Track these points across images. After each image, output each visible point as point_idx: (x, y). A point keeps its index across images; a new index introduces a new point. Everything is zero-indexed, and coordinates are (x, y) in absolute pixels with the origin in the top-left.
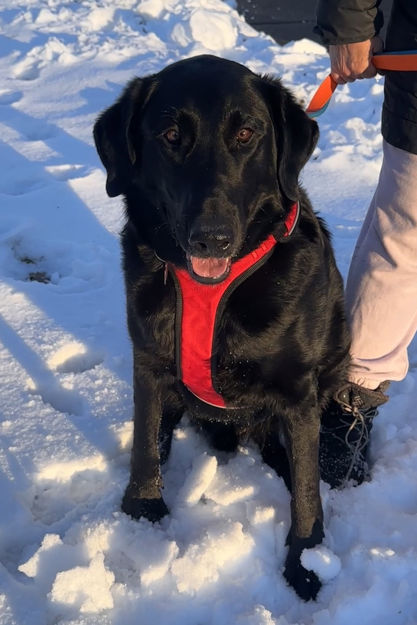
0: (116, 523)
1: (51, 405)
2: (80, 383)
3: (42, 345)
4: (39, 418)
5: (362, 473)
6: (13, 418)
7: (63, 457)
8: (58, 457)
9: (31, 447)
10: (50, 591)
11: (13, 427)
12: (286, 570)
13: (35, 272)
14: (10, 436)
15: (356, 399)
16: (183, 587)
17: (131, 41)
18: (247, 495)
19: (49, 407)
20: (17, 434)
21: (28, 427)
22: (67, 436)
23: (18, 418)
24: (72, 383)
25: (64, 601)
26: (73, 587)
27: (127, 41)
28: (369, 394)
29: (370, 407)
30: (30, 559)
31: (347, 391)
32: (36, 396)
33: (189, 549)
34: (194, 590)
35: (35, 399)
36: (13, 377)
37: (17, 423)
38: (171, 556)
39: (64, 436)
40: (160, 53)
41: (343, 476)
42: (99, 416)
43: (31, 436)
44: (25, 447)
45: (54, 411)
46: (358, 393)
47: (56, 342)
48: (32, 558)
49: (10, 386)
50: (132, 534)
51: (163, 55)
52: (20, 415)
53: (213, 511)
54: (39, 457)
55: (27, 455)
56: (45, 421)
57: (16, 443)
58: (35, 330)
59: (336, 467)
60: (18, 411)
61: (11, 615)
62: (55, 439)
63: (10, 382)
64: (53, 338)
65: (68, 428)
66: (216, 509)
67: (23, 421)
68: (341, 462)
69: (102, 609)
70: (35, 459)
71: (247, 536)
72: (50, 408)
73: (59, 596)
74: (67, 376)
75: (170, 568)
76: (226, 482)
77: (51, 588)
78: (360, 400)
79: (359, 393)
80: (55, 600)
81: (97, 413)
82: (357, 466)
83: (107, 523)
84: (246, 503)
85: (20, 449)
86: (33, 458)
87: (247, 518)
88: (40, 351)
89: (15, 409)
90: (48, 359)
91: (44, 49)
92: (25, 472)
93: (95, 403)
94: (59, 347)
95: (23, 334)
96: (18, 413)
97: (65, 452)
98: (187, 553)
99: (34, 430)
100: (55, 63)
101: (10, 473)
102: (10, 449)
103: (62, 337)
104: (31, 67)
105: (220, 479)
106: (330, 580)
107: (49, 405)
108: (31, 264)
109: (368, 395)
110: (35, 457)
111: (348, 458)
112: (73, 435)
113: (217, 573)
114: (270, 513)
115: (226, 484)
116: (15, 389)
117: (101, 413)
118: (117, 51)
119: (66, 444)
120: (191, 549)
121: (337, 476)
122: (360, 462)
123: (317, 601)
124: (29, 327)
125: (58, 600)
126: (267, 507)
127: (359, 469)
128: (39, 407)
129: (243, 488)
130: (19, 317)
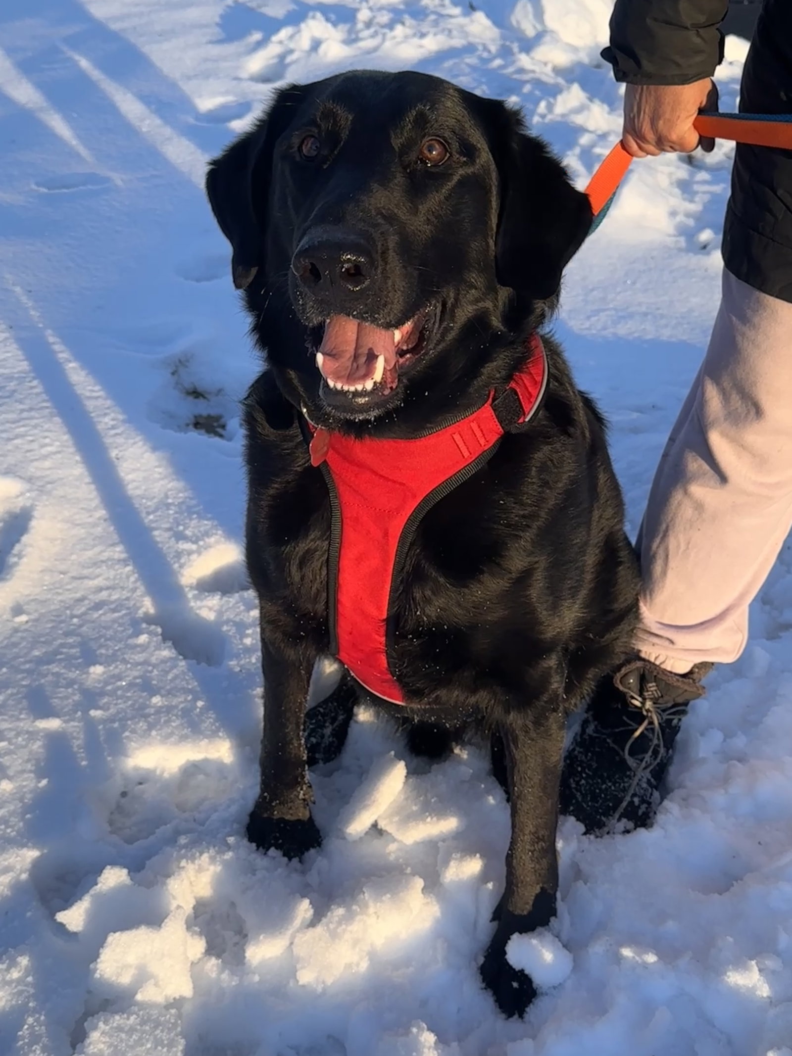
0: (229, 855)
1: (173, 644)
2: (226, 611)
3: (180, 542)
4: (149, 665)
5: (647, 808)
6: (107, 661)
7: (171, 734)
8: (163, 734)
9: (126, 713)
10: (96, 960)
11: (105, 676)
12: (485, 962)
13: (205, 413)
14: (98, 691)
15: (650, 687)
16: (306, 977)
17: (442, 25)
18: (444, 831)
19: (169, 647)
20: (109, 688)
21: (128, 679)
22: (186, 700)
23: (117, 661)
24: (215, 611)
25: (114, 978)
26: (132, 959)
27: (436, 23)
28: (670, 682)
29: (672, 703)
30: (77, 904)
31: (636, 673)
32: (153, 627)
33: (329, 914)
34: (324, 982)
35: (150, 633)
36: (124, 592)
37: (113, 670)
38: (297, 922)
39: (182, 699)
40: (486, 48)
41: (611, 813)
42: (243, 671)
43: (129, 694)
44: (116, 711)
45: (174, 656)
46: (653, 678)
47: (203, 540)
48: (79, 901)
49: (117, 606)
50: (249, 875)
51: (489, 52)
52: (121, 657)
53: (387, 851)
54: (133, 731)
55: (116, 725)
56: (158, 671)
57: (104, 704)
58: (176, 515)
59: (603, 796)
60: (119, 649)
61: (32, 991)
62: (166, 703)
63: (118, 599)
64: (200, 531)
65: (190, 687)
66: (392, 847)
67: (122, 667)
68: (613, 788)
69: (172, 998)
70: (127, 734)
71: (429, 900)
72: (170, 650)
73: (108, 970)
74: (208, 598)
75: (292, 943)
76: (416, 805)
77: (97, 956)
78: (656, 691)
79: (656, 679)
80: (100, 974)
81: (241, 666)
82: (639, 797)
83: (213, 854)
84: (440, 844)
85: (107, 714)
86: (123, 732)
87: (438, 868)
88: (176, 551)
89: (116, 646)
90: (185, 567)
91: (299, 31)
92: (106, 754)
93: (241, 649)
94: (208, 547)
95: (156, 521)
96: (119, 653)
97: (176, 727)
98: (324, 920)
99: (136, 685)
100: (313, 55)
101: (83, 752)
102: (93, 713)
103: (214, 531)
104: (275, 61)
105: (406, 799)
106: (549, 988)
107: (169, 644)
108: (201, 400)
109: (669, 684)
110: (127, 730)
111: (627, 782)
112: (195, 699)
113: (367, 958)
114: (473, 866)
115: (415, 808)
116: (124, 612)
117: (248, 667)
118: (416, 41)
119: (180, 713)
120: (332, 913)
121: (600, 811)
122: (646, 790)
123: (524, 1020)
124: (168, 509)
125: (106, 976)
126: (470, 856)
127: (643, 801)
128: (154, 646)
129: (438, 819)
130: (156, 490)
